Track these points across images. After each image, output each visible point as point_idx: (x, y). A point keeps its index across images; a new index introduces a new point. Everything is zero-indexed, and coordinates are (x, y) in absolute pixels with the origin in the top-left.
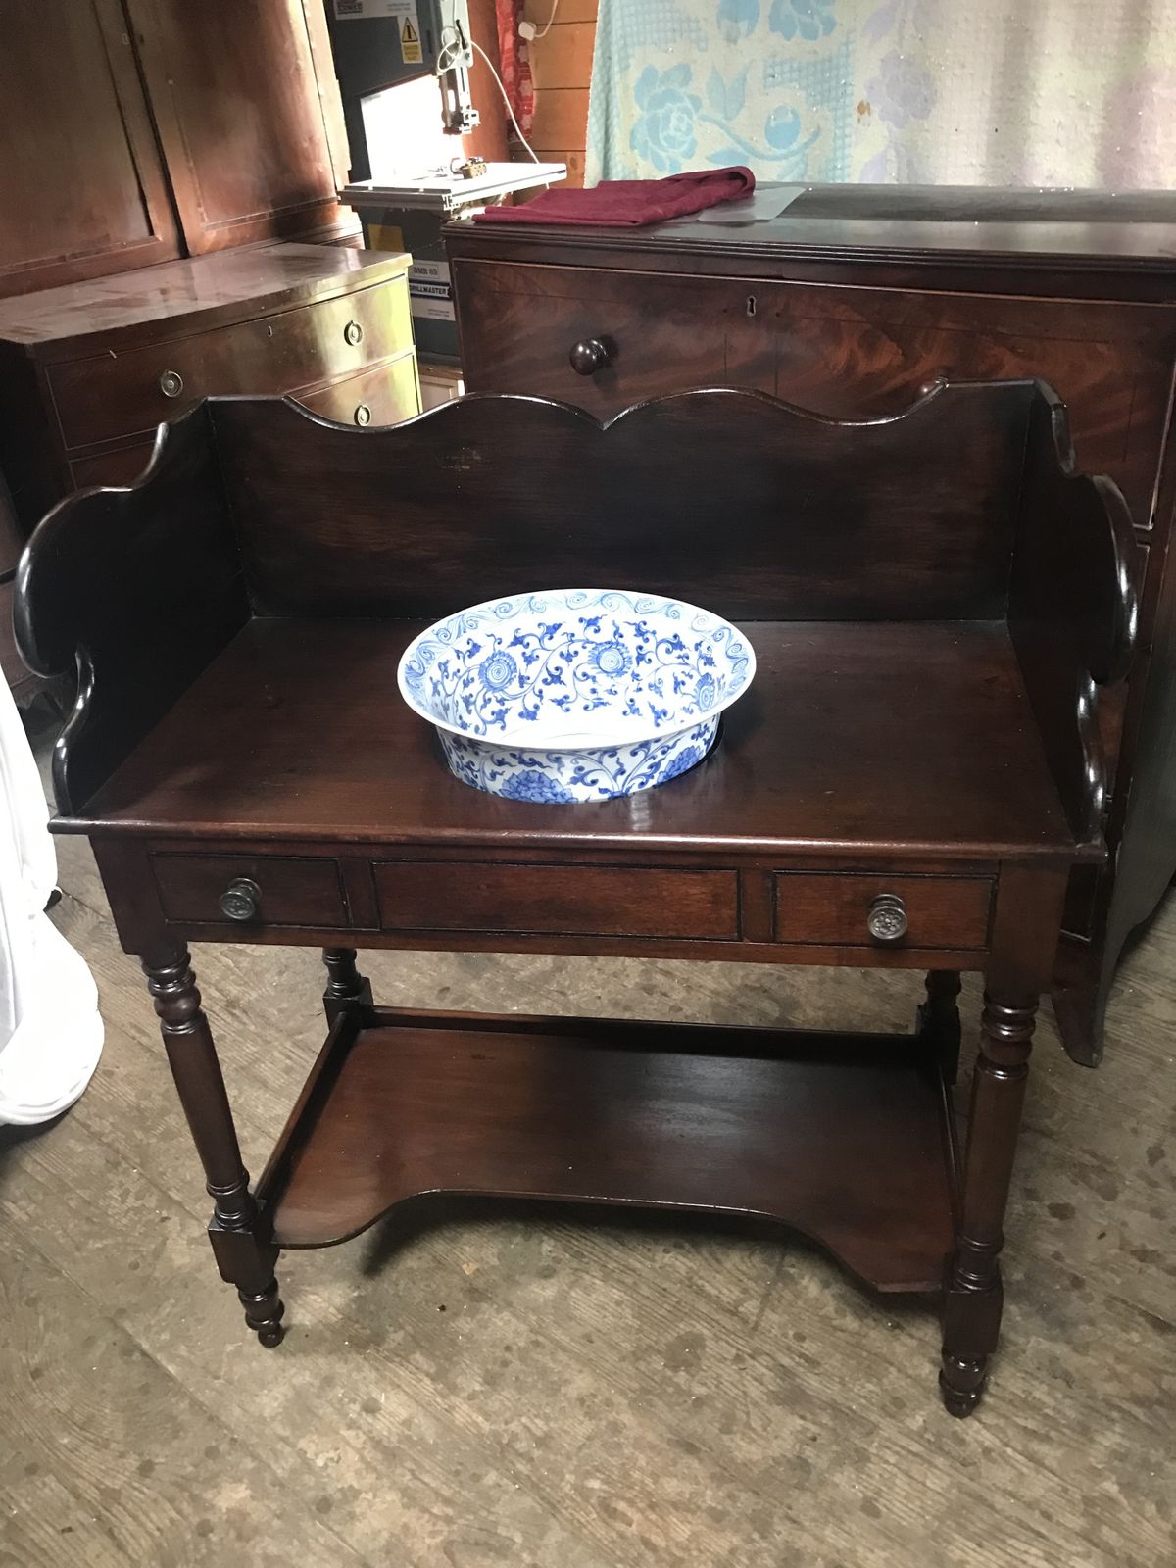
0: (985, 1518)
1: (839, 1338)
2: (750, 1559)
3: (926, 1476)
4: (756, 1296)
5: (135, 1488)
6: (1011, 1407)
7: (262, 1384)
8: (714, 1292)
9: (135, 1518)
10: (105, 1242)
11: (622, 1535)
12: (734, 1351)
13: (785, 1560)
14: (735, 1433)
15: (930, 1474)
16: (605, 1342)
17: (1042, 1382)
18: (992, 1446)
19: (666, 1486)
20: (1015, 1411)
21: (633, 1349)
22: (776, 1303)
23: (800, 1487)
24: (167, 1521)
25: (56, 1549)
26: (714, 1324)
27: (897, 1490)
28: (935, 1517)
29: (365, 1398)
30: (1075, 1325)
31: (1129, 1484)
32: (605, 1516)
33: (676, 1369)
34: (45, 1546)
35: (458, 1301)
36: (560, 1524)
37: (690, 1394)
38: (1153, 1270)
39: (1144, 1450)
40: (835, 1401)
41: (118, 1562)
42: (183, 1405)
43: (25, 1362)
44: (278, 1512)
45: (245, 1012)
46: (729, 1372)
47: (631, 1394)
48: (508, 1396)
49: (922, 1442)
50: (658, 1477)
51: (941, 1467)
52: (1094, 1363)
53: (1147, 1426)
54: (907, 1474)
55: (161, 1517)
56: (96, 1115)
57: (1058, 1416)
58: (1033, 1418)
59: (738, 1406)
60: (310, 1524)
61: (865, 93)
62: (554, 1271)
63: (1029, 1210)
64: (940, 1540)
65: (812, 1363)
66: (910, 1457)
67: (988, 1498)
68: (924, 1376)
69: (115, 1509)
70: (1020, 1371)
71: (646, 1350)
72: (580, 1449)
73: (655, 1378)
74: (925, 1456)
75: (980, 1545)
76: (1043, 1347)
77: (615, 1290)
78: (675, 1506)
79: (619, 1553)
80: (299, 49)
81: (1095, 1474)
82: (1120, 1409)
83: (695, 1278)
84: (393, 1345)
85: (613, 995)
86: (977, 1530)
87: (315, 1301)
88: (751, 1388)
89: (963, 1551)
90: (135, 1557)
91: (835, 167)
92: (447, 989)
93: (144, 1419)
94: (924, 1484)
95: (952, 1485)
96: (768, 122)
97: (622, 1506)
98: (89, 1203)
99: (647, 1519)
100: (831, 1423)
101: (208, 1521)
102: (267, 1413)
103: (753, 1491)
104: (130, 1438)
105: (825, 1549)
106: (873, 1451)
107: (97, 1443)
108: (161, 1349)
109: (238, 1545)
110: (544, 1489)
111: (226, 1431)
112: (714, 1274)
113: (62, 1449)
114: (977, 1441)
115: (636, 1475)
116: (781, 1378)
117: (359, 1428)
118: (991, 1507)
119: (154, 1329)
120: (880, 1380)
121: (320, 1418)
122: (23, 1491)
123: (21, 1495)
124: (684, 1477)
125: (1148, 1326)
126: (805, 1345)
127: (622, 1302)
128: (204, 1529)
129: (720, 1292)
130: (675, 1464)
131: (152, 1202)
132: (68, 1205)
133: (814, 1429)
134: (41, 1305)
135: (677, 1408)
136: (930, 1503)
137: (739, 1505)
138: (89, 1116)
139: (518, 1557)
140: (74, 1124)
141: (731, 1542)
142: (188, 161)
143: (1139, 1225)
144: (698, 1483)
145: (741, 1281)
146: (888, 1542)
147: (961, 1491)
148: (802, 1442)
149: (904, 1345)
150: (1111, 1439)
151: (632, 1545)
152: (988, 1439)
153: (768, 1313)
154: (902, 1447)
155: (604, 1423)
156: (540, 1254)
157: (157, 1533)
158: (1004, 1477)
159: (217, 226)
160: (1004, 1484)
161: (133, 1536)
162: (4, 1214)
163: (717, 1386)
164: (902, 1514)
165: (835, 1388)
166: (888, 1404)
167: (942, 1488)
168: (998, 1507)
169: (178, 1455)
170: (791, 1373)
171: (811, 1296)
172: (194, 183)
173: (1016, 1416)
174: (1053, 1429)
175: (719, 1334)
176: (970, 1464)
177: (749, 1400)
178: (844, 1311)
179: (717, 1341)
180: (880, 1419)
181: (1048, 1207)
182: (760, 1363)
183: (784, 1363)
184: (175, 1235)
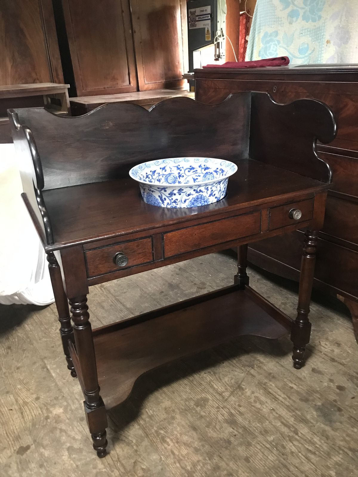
0: (285, 472)
1: (253, 409)
2: (203, 465)
3: (269, 455)
4: (229, 391)
5: (33, 403)
6: (305, 441)
8: (216, 387)
9: (30, 410)
10: (47, 339)
11: (166, 448)
12: (217, 405)
13: (214, 468)
14: (210, 428)
16: (178, 394)
17: (318, 436)
18: (294, 451)
19: (184, 438)
20: (306, 443)
21: (185, 398)
22: (235, 394)
23: (226, 448)
24: (38, 414)
25: (6, 414)
26: (214, 396)
27: (258, 456)
28: (269, 468)
30: (335, 422)
31: (340, 474)
32: (162, 441)
33: (197, 406)
34: (3, 413)
36: (148, 440)
37: (199, 414)
39: (348, 465)
40: (245, 426)
41: (21, 422)
42: (53, 384)
43: (16, 365)
44: (69, 418)
45: (104, 289)
46: (213, 411)
47: (181, 410)
49: (271, 444)
50: (182, 434)
51: (275, 453)
52: (338, 435)
53: (352, 458)
54: (263, 453)
55: (37, 412)
57: (320, 448)
58: (311, 446)
59: (214, 420)
60: (76, 423)
61: (329, 37)
63: (329, 385)
64: (268, 475)
65: (241, 414)
66: (265, 448)
67: (288, 466)
68: (277, 426)
69: (26, 407)
70: (311, 432)
71: (190, 399)
72: (161, 421)
73: (190, 407)
74: (271, 449)
76: (322, 426)
78: (185, 444)
79: (163, 453)
80: (179, 38)
81: (328, 468)
82: (343, 451)
83: (212, 382)
86: (281, 475)
90: (26, 421)
91: (318, 60)
92: (163, 292)
93: (41, 386)
94: (267, 457)
95: (277, 460)
96: (300, 47)
97: (168, 440)
98: (47, 329)
99: (175, 445)
100: (242, 433)
101: (49, 416)
102: (74, 392)
103: (211, 446)
104: (36, 390)
105: (228, 468)
106: (253, 443)
107: (27, 389)
108: (52, 369)
109: (55, 424)
110: (146, 430)
111: (62, 394)
112: (218, 382)
113: (17, 389)
114: (290, 449)
115: (175, 433)
116: (230, 416)
118: (288, 469)
119: (52, 364)
120: (262, 424)
122: (3, 397)
123: (2, 398)
124: (190, 436)
126: (241, 408)
127: (187, 385)
128: (47, 418)
129: (218, 388)
130: (188, 432)
132: (41, 329)
133: (236, 433)
134: (25, 352)
135: (194, 417)
136: (268, 463)
137: (205, 448)
139: (132, 446)
140: (49, 309)
141: (199, 458)
142: (143, 65)
144: (194, 439)
146: (250, 472)
147: (279, 462)
148: (231, 436)
149: (273, 415)
150: (337, 458)
151: (168, 452)
152: (294, 449)
153: (232, 397)
154: (264, 445)
155: (170, 416)
157: (34, 416)
158: (296, 461)
159: (149, 84)
160: (295, 463)
161: (27, 415)
162: (24, 327)
163: (209, 414)
164: (257, 464)
165: (247, 423)
166: (263, 431)
167: (273, 460)
168: (291, 470)
169: (47, 397)
170: (233, 415)
171: (247, 395)
172: (144, 72)
173: (306, 445)
174: (318, 451)
175: (214, 399)
176: (285, 455)
177: (218, 420)
178: (257, 402)
179: (213, 401)
180: (259, 435)
181: (336, 386)
182: (224, 410)
183: (232, 412)
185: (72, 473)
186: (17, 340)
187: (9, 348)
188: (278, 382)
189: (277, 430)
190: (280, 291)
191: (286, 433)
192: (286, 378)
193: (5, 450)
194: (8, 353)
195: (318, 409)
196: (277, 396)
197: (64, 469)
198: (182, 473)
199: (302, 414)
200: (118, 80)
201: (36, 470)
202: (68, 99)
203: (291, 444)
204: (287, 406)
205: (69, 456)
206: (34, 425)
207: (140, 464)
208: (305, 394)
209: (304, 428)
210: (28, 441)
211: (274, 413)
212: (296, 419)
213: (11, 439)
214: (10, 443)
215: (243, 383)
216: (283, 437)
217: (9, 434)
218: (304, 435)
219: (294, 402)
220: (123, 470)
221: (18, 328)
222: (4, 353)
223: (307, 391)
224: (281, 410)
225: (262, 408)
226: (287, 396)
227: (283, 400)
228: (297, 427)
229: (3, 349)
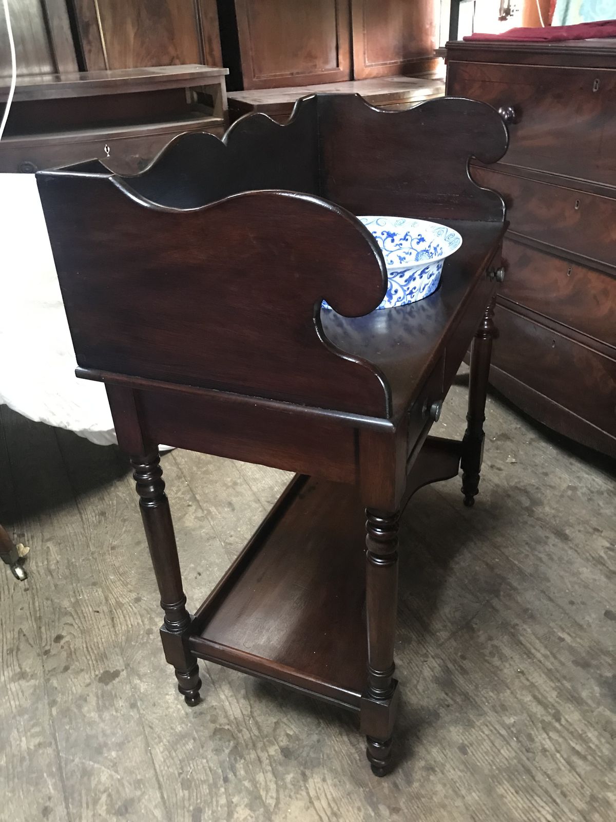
0: (527, 780)
3: (502, 748)
4: (449, 631)
5: (130, 606)
6: (570, 735)
9: (124, 617)
12: (425, 651)
14: (407, 687)
15: (505, 748)
17: (596, 730)
18: (549, 749)
20: (572, 738)
22: (459, 637)
23: (430, 724)
24: (136, 623)
25: (90, 618)
26: (421, 635)
27: (482, 747)
28: (497, 768)
34: (85, 615)
40: (468, 693)
41: (110, 632)
43: (111, 542)
46: (417, 660)
49: (508, 730)
51: (513, 747)
54: (492, 742)
55: (135, 621)
56: (181, 456)
57: (597, 750)
58: (581, 745)
59: (415, 676)
64: (495, 780)
65: (464, 671)
66: (498, 735)
67: (533, 772)
68: (525, 701)
69: (119, 611)
70: (585, 720)
74: (507, 739)
75: (517, 792)
76: (606, 713)
86: (520, 785)
88: (426, 671)
89: (506, 791)
90: (117, 632)
94: (499, 751)
95: (515, 758)
101: (153, 629)
102: (195, 597)
104: (137, 586)
106: (478, 724)
107: (123, 583)
109: (160, 643)
113: (110, 581)
114: (541, 743)
116: (443, 672)
118: (533, 777)
120: (498, 693)
122: (88, 591)
123: (86, 592)
126: (464, 662)
129: (431, 622)
131: (188, 497)
133: (450, 702)
134: (127, 523)
136: (498, 760)
138: (178, 456)
142: (364, 30)
145: (445, 621)
146: (465, 770)
147: (519, 762)
148: (441, 705)
149: (521, 682)
152: (548, 744)
153: (452, 640)
154: (495, 729)
157: (130, 626)
158: (549, 766)
159: (372, 66)
160: (546, 769)
161: (120, 624)
162: (128, 483)
163: (408, 663)
164: (479, 759)
165: (472, 688)
166: (497, 706)
167: (509, 757)
168: (537, 779)
169: (152, 599)
170: (451, 672)
171: (479, 641)
172: (364, 42)
173: (572, 740)
174: (590, 754)
175: (421, 640)
176: (531, 752)
177: (422, 676)
178: (495, 655)
179: (418, 644)
180: (489, 711)
182: (436, 662)
183: (448, 666)
184: (190, 513)
185: (177, 724)
186: (115, 502)
187: (103, 514)
188: (537, 626)
189: (524, 707)
190: (568, 465)
191: (539, 716)
192: (554, 621)
193: (82, 674)
194: (100, 522)
195: (604, 683)
196: (533, 651)
197: (166, 715)
198: (351, 753)
199: (573, 687)
200: (316, 58)
201: (124, 711)
202: (225, 95)
203: (545, 735)
204: (548, 670)
205: (176, 696)
206: (128, 640)
207: (285, 726)
208: (584, 655)
209: (572, 712)
210: (118, 664)
211: (523, 679)
212: (560, 695)
213: (93, 658)
214: (90, 662)
215: (475, 620)
216: (533, 722)
217: (90, 649)
218: (571, 724)
219: (562, 664)
220: (256, 733)
221: (118, 483)
222: (95, 522)
223: (589, 649)
224: (536, 674)
225: (502, 667)
226: (551, 653)
227: (542, 659)
228: (560, 708)
229: (93, 514)
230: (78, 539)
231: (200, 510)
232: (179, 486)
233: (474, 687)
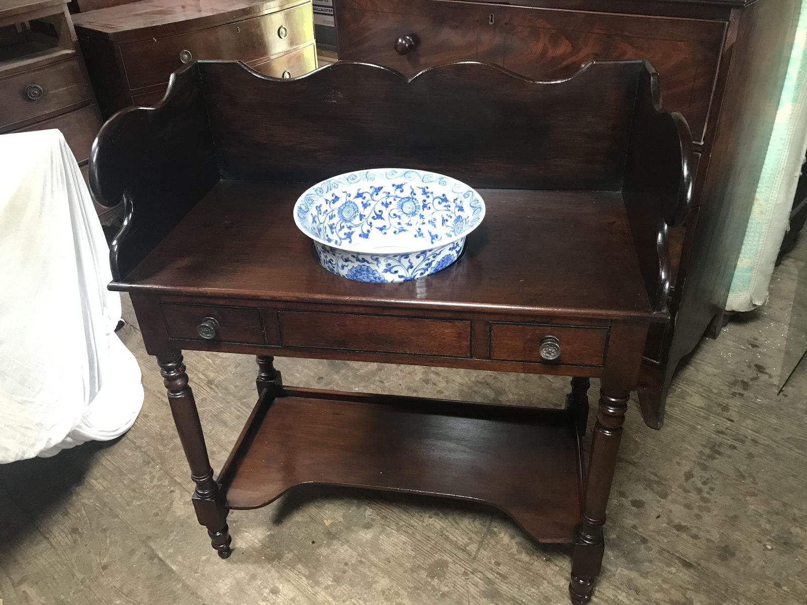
1: (518, 565)
4: (476, 542)
6: (606, 604)
7: (220, 577)
8: (454, 539)
10: (141, 502)
12: (463, 570)
16: (396, 562)
17: (624, 591)
21: (411, 567)
22: (486, 546)
26: (454, 555)
29: (272, 586)
30: (642, 562)
33: (433, 578)
35: (321, 539)
37: (439, 590)
38: (684, 536)
40: (514, 597)
42: (179, 586)
43: (99, 561)
45: (217, 386)
46: (460, 581)
47: (409, 590)
48: (345, 588)
52: (651, 582)
56: (138, 437)
59: (464, 597)
62: (372, 525)
63: (620, 503)
65: (504, 577)
68: (561, 586)
70: (612, 585)
71: (418, 567)
73: (422, 582)
76: (624, 573)
77: (402, 536)
83: (445, 532)
84: (287, 560)
85: (408, 384)
87: (248, 536)
88: (471, 589)
92: (322, 378)
93: (159, 592)
98: (134, 482)
102: (221, 592)
104: (151, 602)
107: (134, 604)
108: (169, 557)
111: (200, 600)
112: (454, 529)
116: (487, 584)
117: (268, 601)
119: (165, 547)
120: (538, 587)
121: (249, 595)
125: (681, 565)
126: (500, 568)
127: (406, 543)
129: (457, 539)
131: (166, 483)
132: (123, 483)
134: (108, 533)
135: (432, 598)
138: (135, 437)
143: (678, 513)
145: (469, 534)
149: (552, 569)
153: (482, 550)
156: (365, 516)
162: (91, 485)
163: (453, 587)
165: (515, 590)
166: (542, 599)
170: (492, 582)
171: (505, 543)
175: (456, 561)
177: (470, 595)
178: (522, 551)
179: (455, 564)
181: (630, 501)
182: (476, 576)
183: (489, 577)
184: (177, 499)
186: (83, 512)
187: (75, 531)
194: (75, 541)
195: (614, 546)
215: (494, 524)
221: (78, 489)
222: (69, 543)
224: (560, 558)
225: (532, 561)
229: (63, 535)
230: (57, 569)
231: (186, 493)
232: (151, 473)
233: (517, 589)
